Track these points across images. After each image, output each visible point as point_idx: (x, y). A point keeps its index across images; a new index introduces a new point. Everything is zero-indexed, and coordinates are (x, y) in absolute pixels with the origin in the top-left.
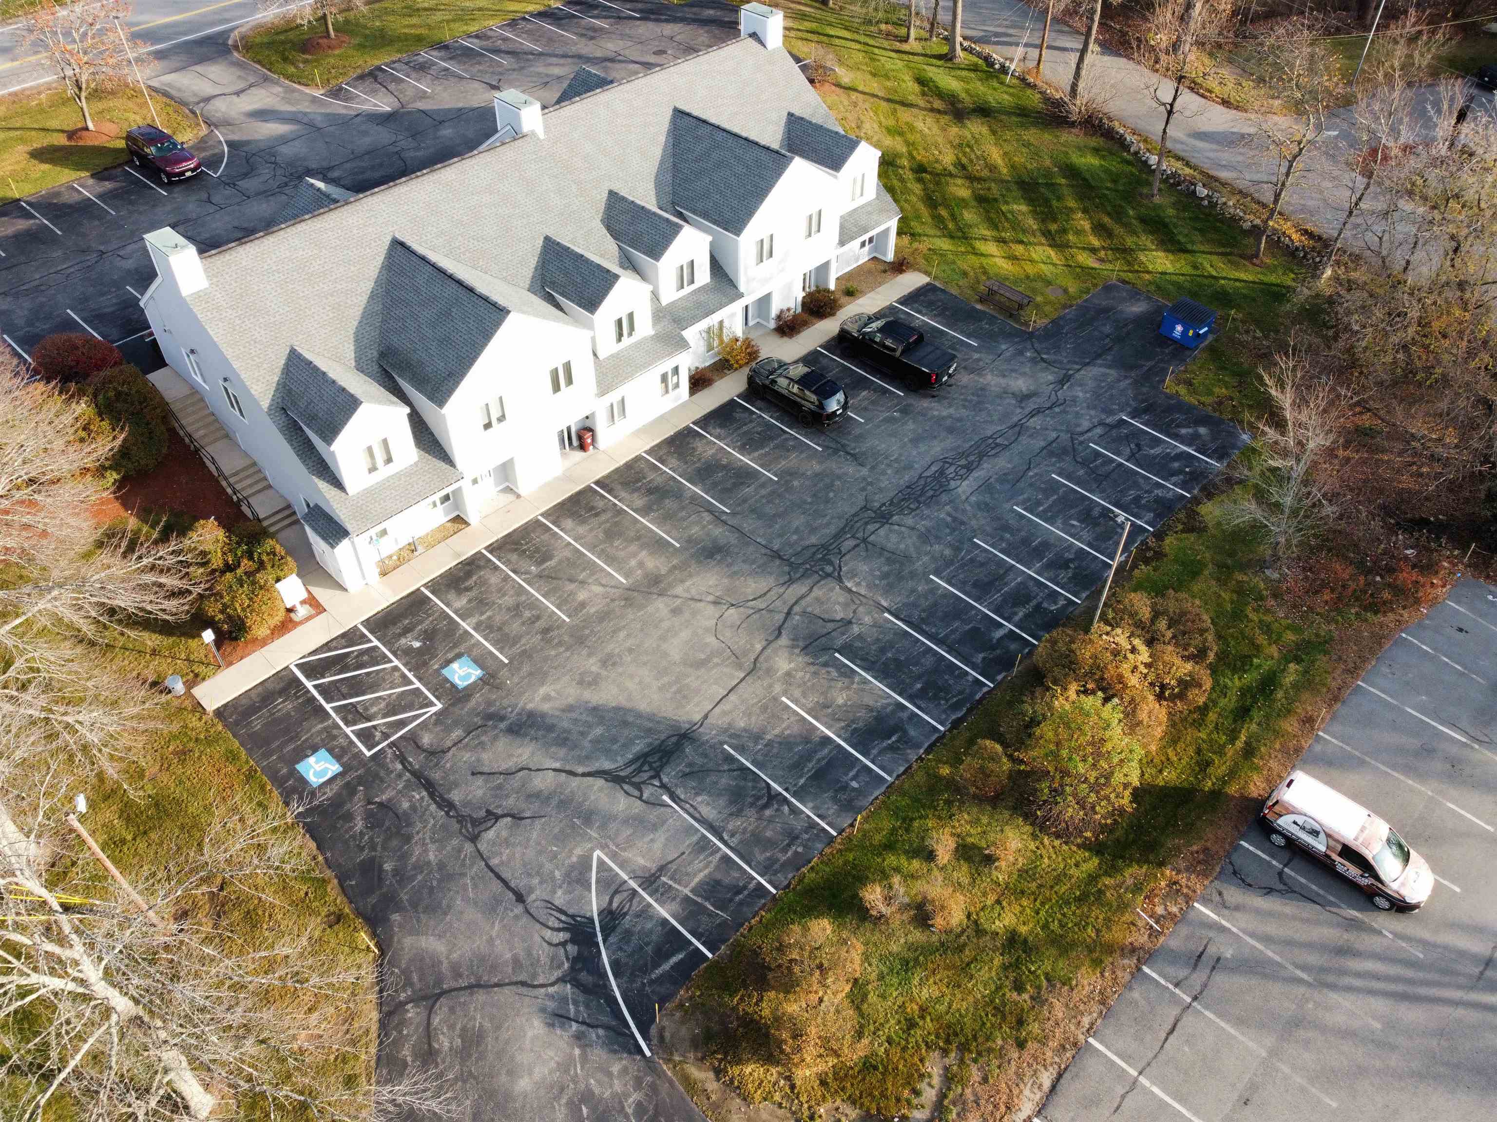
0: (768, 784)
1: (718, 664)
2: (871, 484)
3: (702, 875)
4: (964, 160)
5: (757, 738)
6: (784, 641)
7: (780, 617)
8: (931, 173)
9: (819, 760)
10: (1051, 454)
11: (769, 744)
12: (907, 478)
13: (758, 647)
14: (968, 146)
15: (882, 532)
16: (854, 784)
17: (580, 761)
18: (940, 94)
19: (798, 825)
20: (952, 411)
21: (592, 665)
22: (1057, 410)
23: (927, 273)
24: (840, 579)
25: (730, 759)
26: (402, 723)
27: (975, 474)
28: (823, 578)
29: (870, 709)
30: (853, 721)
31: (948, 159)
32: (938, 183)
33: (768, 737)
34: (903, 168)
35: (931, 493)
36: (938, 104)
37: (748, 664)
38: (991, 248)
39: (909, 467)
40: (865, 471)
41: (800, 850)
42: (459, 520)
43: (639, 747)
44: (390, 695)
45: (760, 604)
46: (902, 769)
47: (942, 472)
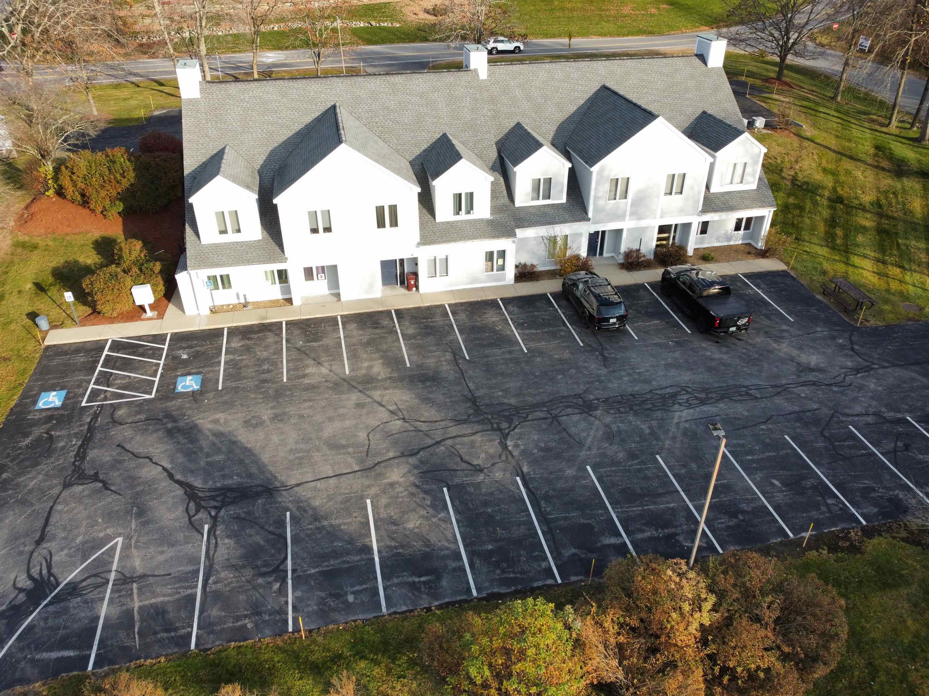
0: (286, 558)
1: (349, 453)
2: (601, 382)
3: (162, 599)
4: (883, 202)
5: (316, 518)
6: (413, 460)
7: (429, 442)
8: (845, 205)
9: (345, 562)
10: (799, 419)
11: (319, 529)
12: (636, 388)
13: (391, 455)
14: (894, 193)
15: (576, 418)
16: (351, 598)
17: (185, 470)
18: (891, 157)
19: (271, 604)
20: (725, 357)
21: (266, 413)
22: (834, 389)
23: (787, 264)
24: (505, 437)
25: (282, 524)
26: (122, 396)
27: (705, 408)
28: (493, 429)
29: (427, 543)
30: (402, 546)
31: (867, 198)
32: (848, 213)
33: (325, 523)
34: (822, 196)
35: (650, 406)
36: (885, 164)
37: (369, 463)
38: (867, 264)
39: (647, 382)
40: (604, 371)
41: (249, 626)
42: (289, 301)
43: (234, 481)
44: (135, 378)
45: (424, 427)
46: (404, 608)
47: (674, 396)
